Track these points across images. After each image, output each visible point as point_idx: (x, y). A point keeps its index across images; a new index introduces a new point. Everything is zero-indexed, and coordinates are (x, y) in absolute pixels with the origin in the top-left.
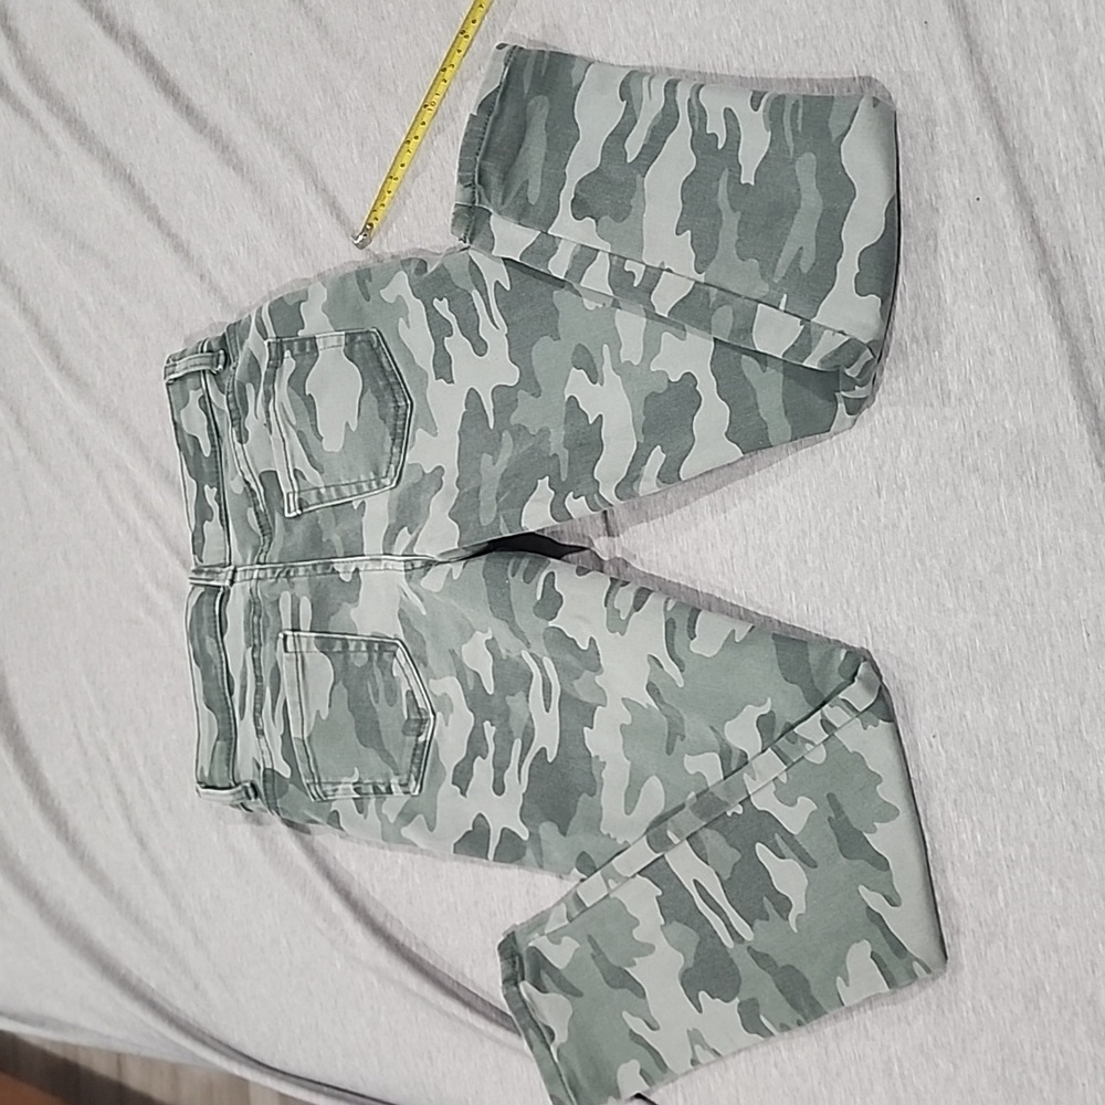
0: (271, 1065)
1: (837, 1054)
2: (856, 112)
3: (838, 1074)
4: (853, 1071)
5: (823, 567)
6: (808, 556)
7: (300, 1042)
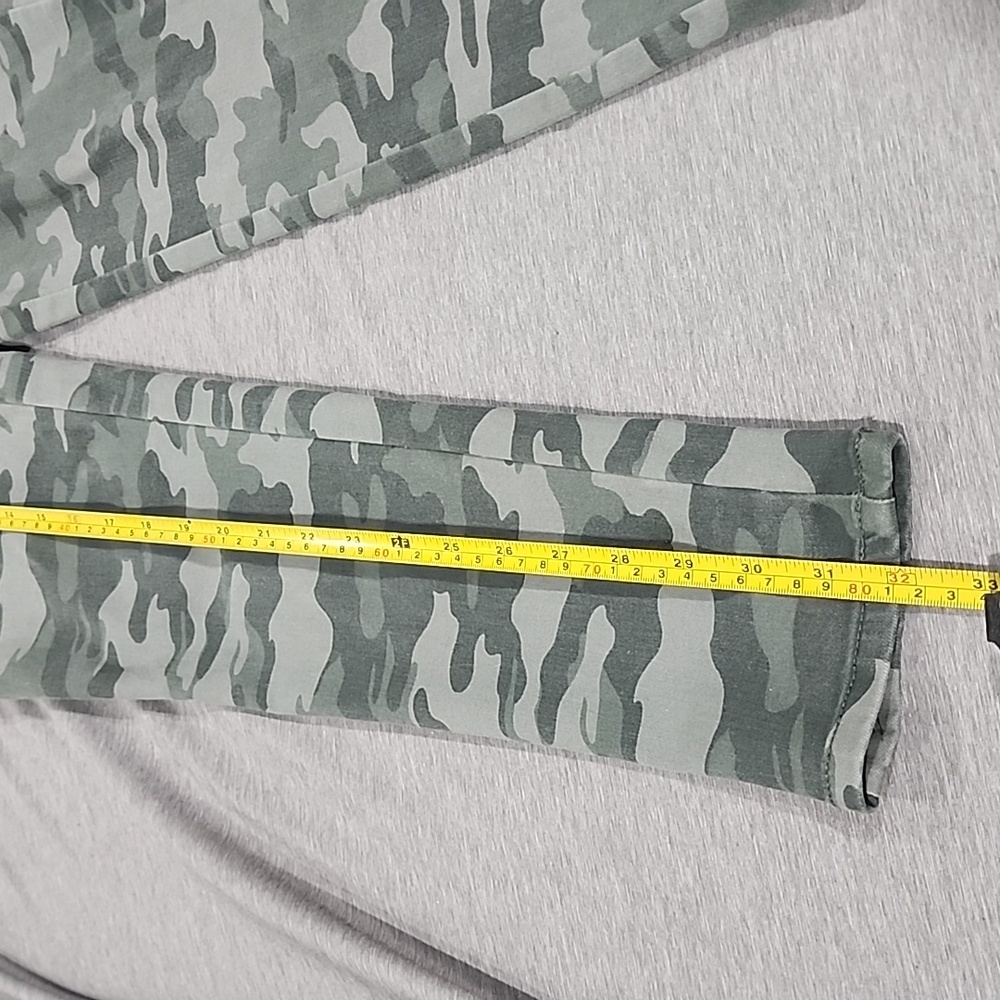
0: (72, 988)
1: (949, 914)
2: (317, 690)
3: (950, 949)
4: (978, 940)
5: (911, 69)
6: (882, 57)
7: (108, 954)
